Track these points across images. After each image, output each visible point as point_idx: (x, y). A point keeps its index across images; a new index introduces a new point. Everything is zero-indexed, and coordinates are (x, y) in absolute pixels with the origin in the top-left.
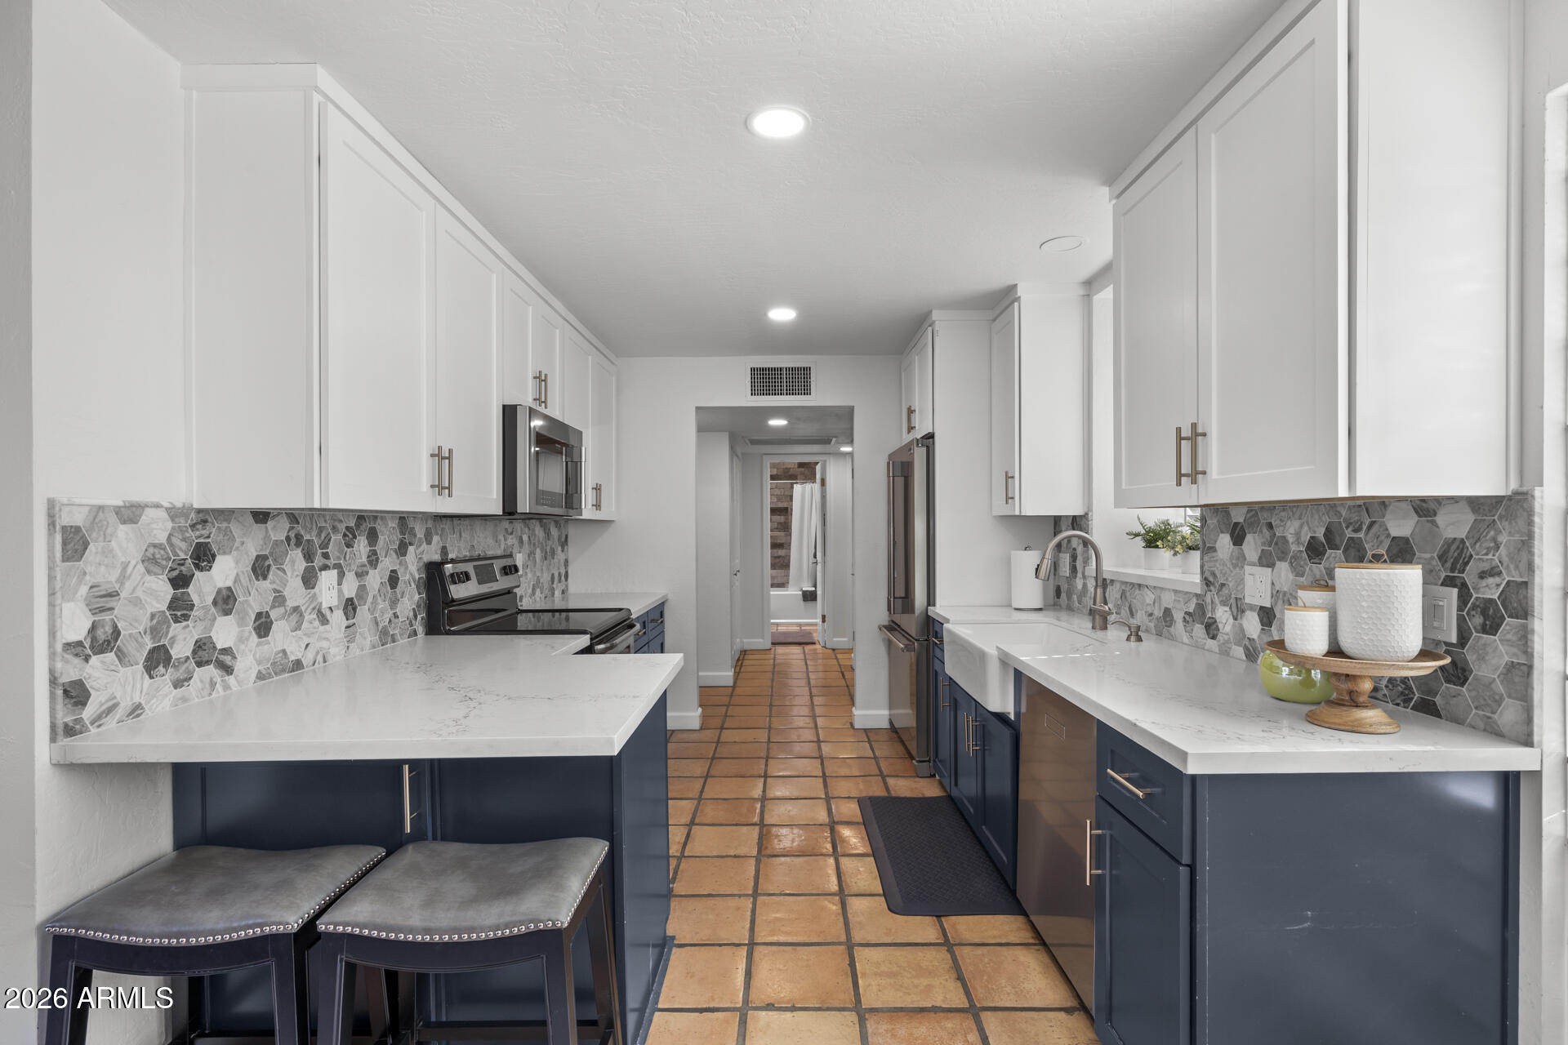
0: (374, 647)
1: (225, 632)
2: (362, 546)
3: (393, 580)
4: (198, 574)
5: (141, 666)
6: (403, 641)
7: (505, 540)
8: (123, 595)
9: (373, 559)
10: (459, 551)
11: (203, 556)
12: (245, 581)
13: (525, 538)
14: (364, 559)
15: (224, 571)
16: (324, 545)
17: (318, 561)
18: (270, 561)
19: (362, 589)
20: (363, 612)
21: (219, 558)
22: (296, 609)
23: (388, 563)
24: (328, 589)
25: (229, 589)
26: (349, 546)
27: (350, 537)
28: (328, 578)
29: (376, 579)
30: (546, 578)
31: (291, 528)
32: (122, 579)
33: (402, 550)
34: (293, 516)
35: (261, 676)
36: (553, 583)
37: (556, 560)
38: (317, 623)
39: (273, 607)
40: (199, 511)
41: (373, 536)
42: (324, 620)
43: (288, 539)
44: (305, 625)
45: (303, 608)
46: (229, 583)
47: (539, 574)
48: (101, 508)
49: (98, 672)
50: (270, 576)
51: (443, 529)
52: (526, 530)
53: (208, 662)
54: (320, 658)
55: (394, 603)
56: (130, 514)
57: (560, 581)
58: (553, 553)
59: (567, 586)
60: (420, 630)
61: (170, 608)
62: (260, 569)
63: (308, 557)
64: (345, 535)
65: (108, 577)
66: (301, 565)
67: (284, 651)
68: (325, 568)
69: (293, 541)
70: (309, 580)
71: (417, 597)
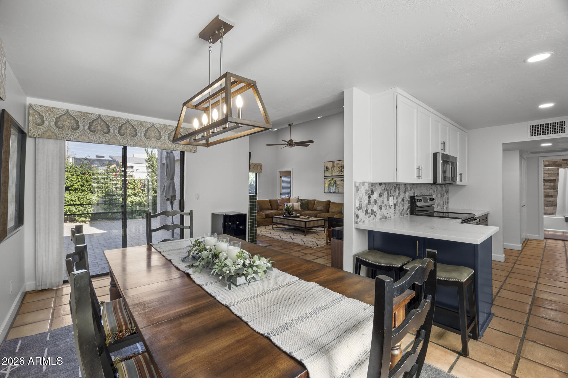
0: (399, 216)
1: (376, 208)
2: (397, 191)
3: (403, 200)
4: (372, 196)
5: (364, 213)
6: (405, 216)
7: (430, 191)
8: (363, 199)
9: (399, 195)
10: (418, 193)
11: (372, 192)
12: (378, 198)
13: (435, 190)
14: (398, 195)
15: (375, 196)
16: (390, 191)
17: (390, 194)
18: (382, 194)
19: (397, 201)
20: (397, 207)
21: (374, 193)
22: (386, 205)
23: (402, 196)
24: (392, 201)
25: (376, 199)
26: (395, 191)
27: (395, 188)
28: (391, 198)
29: (400, 199)
30: (441, 203)
31: (385, 187)
32: (363, 196)
33: (405, 193)
34: (385, 184)
35: (380, 219)
36: (444, 205)
37: (444, 197)
38: (389, 209)
39: (382, 204)
40: (372, 183)
41: (399, 189)
42: (390, 208)
43: (385, 189)
44: (387, 209)
45: (387, 205)
46: (376, 198)
47: (439, 201)
48: (360, 183)
49: (360, 212)
50: (382, 197)
51: (414, 187)
52: (436, 188)
53: (373, 214)
54: (390, 217)
55: (403, 206)
56: (363, 184)
57: (446, 204)
58: (444, 195)
59: (448, 206)
60: (409, 214)
61: (368, 202)
62: (380, 196)
63: (388, 194)
64: (394, 189)
65: (361, 195)
66: (387, 195)
67: (384, 214)
68: (391, 196)
69: (385, 190)
70: (388, 199)
71: (408, 205)
